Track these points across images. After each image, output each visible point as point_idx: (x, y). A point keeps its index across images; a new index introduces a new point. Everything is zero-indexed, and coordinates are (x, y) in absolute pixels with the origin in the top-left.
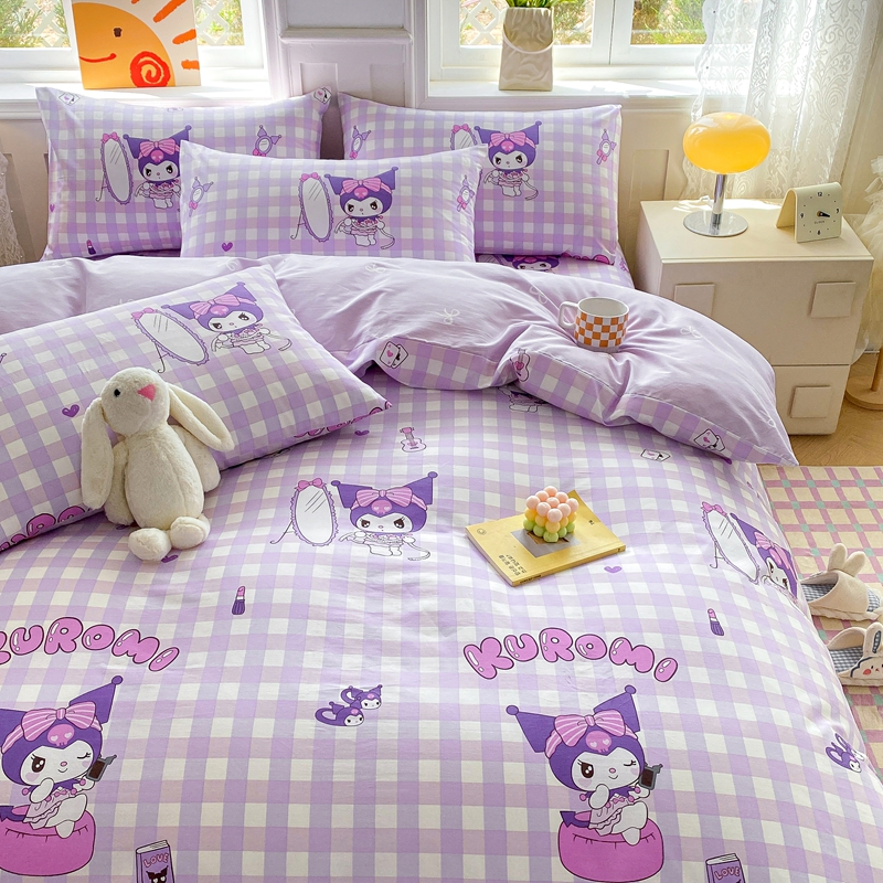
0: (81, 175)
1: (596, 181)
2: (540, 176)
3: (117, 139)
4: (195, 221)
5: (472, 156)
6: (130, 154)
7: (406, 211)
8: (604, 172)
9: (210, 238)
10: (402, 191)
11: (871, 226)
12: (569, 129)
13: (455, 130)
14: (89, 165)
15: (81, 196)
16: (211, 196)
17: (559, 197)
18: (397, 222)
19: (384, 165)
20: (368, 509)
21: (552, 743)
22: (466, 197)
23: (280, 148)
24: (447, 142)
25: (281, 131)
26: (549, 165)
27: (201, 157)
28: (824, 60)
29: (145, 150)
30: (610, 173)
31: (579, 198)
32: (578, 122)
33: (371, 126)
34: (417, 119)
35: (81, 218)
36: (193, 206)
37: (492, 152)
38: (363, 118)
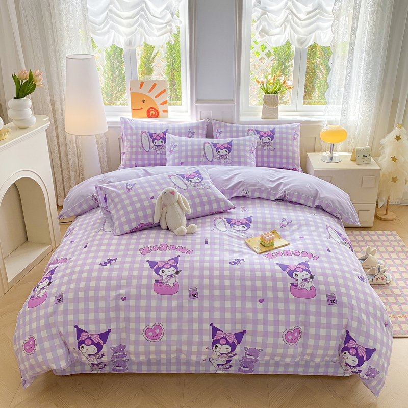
0: (134, 143)
1: (293, 146)
2: (275, 144)
3: (146, 133)
4: (172, 156)
5: (255, 138)
6: (149, 137)
7: (236, 153)
8: (295, 143)
9: (176, 161)
10: (234, 147)
11: (381, 160)
12: (284, 130)
13: (249, 131)
14: (137, 140)
15: (134, 150)
16: (177, 149)
17: (281, 150)
18: (233, 156)
19: (229, 140)
20: (235, 224)
21: (288, 270)
22: (253, 150)
23: (195, 136)
24: (246, 134)
25: (195, 131)
26: (278, 141)
27: (173, 138)
28: (364, 110)
29: (154, 136)
30: (297, 143)
31: (287, 151)
32: (287, 128)
33: (222, 129)
34: (237, 127)
35: (134, 156)
36: (171, 152)
37: (260, 137)
38: (220, 127)
